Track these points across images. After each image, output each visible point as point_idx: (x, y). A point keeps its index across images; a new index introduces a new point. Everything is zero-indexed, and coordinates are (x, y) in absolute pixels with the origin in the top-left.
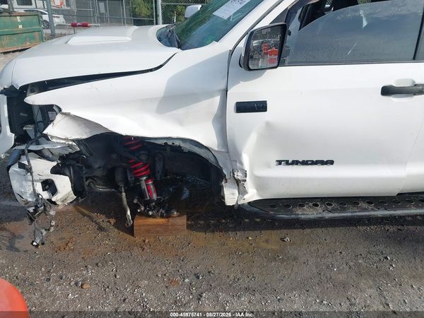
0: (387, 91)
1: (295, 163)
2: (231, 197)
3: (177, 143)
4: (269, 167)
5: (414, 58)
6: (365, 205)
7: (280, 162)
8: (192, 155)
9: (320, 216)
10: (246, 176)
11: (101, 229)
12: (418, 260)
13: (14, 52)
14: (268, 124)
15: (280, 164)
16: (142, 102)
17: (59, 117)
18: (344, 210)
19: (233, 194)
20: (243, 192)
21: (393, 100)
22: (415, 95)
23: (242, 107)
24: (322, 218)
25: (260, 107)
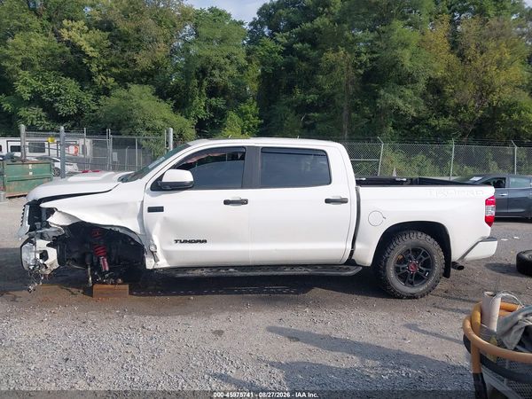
0: (227, 202)
1: (185, 241)
2: (150, 264)
3: (117, 229)
4: (171, 244)
5: (242, 187)
7: (176, 241)
8: (126, 236)
10: (157, 249)
11: (73, 294)
13: (19, 197)
14: (165, 218)
16: (103, 207)
17: (56, 213)
19: (151, 261)
20: (156, 260)
21: (230, 207)
22: (241, 204)
23: (151, 210)
25: (160, 209)
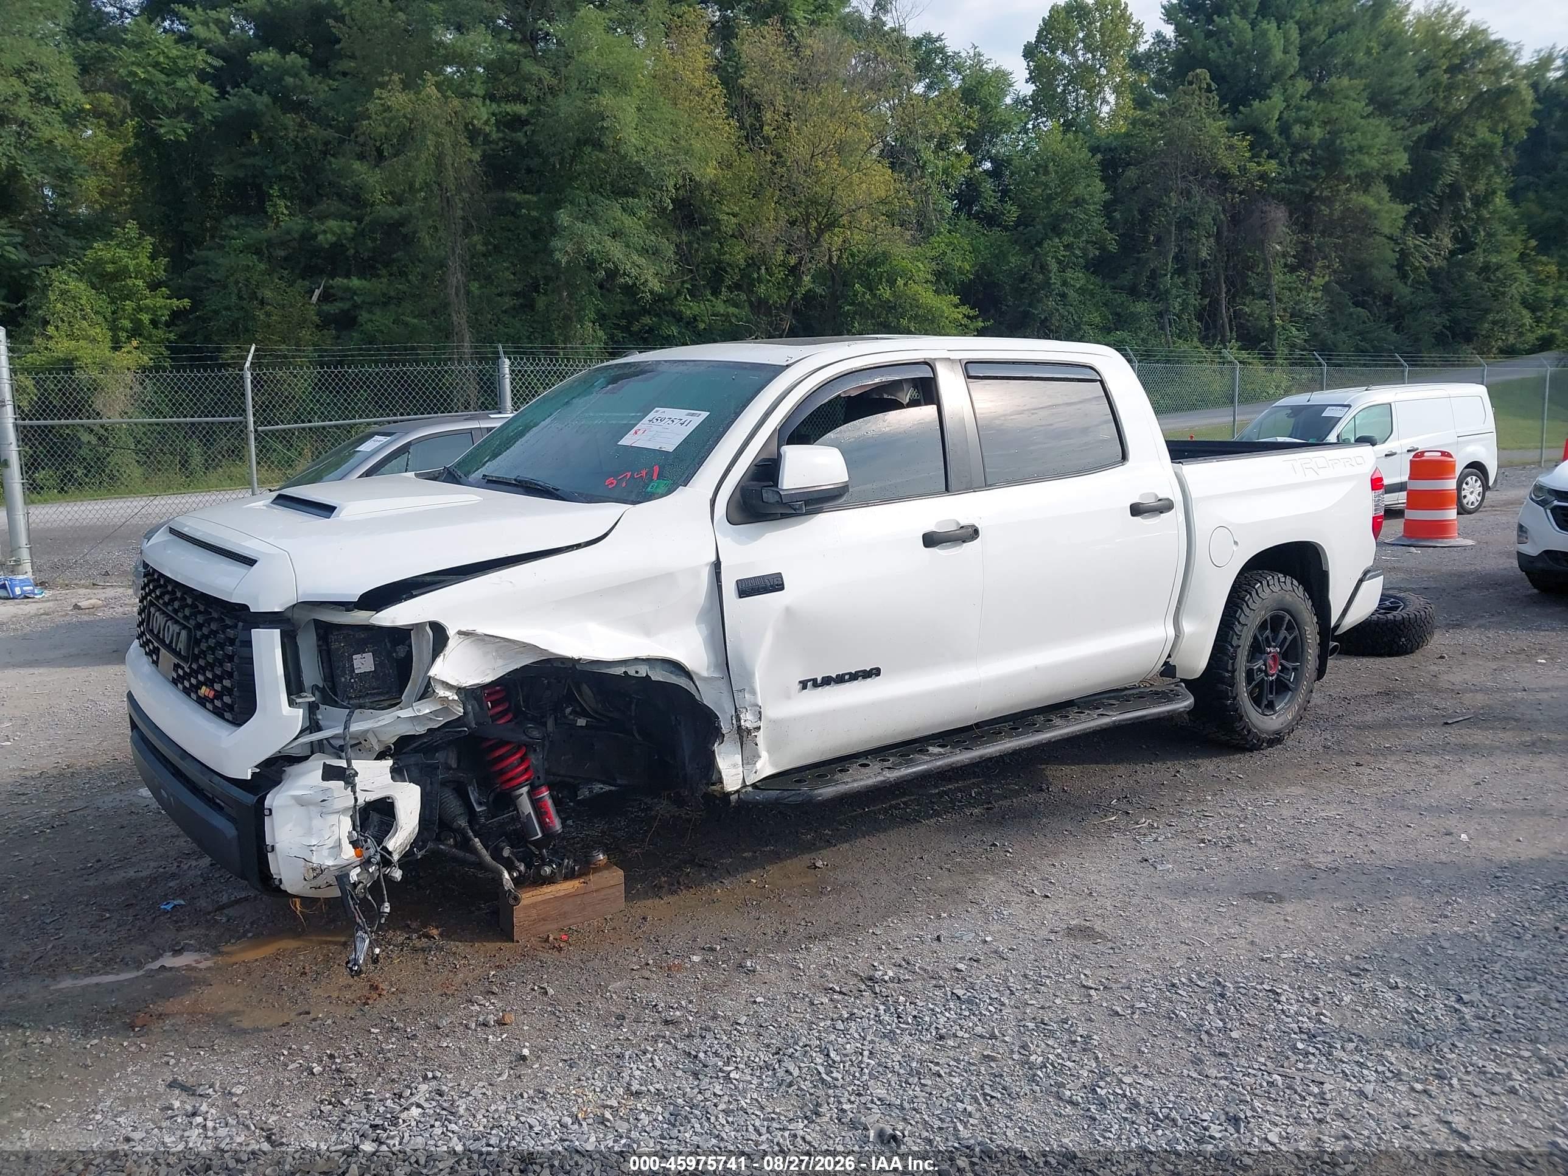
0: (931, 540)
1: (827, 681)
3: (643, 671)
4: (788, 697)
5: (947, 490)
6: (934, 750)
7: (804, 685)
9: (880, 778)
10: (760, 719)
12: (1041, 838)
14: (788, 611)
15: (804, 687)
18: (910, 763)
19: (735, 766)
20: (751, 757)
21: (940, 553)
22: (964, 542)
23: (747, 588)
24: (884, 781)
25: (772, 584)
